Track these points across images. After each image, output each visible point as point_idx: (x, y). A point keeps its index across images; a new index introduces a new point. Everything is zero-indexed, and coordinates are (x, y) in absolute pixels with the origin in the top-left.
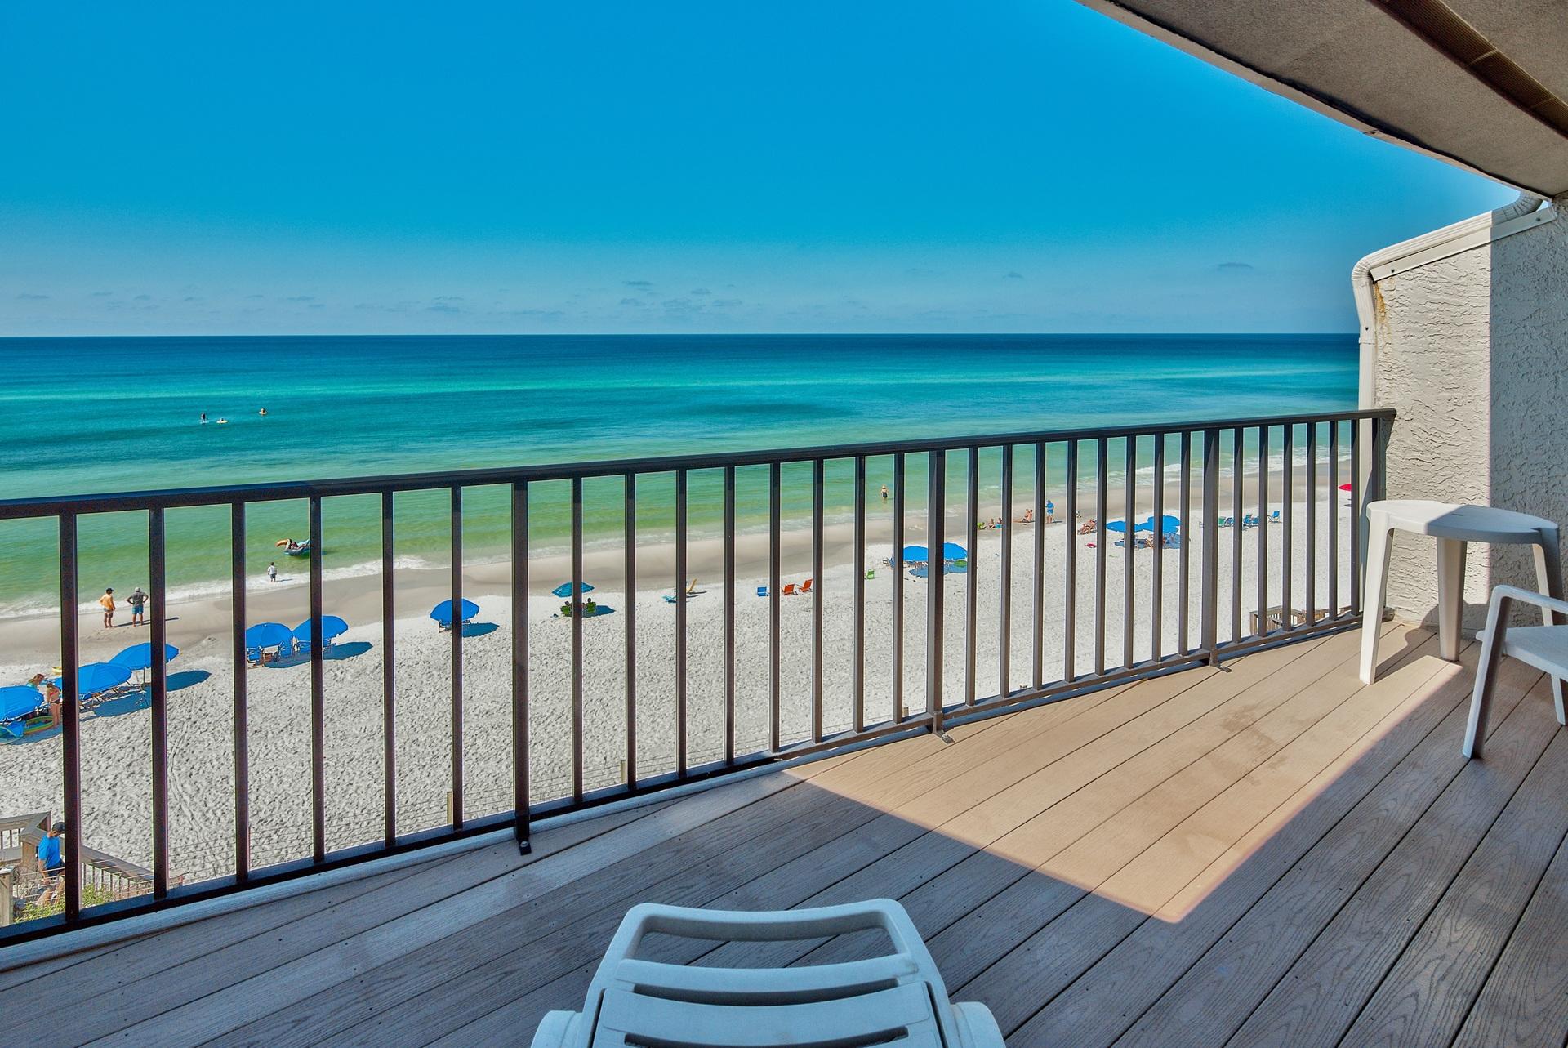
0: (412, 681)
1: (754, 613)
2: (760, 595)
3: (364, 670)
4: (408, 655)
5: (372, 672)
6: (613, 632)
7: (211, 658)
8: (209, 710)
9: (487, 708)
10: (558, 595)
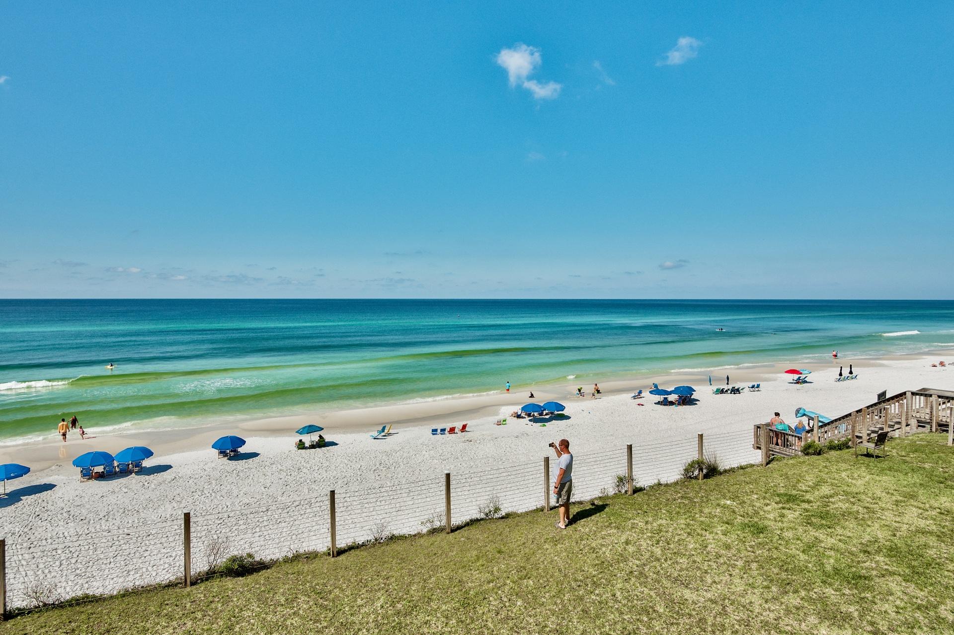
0: (197, 487)
1: (429, 444)
2: (433, 434)
3: (164, 481)
4: (195, 472)
5: (170, 482)
6: (336, 456)
7: (56, 477)
8: (49, 507)
9: (248, 502)
10: (299, 433)
